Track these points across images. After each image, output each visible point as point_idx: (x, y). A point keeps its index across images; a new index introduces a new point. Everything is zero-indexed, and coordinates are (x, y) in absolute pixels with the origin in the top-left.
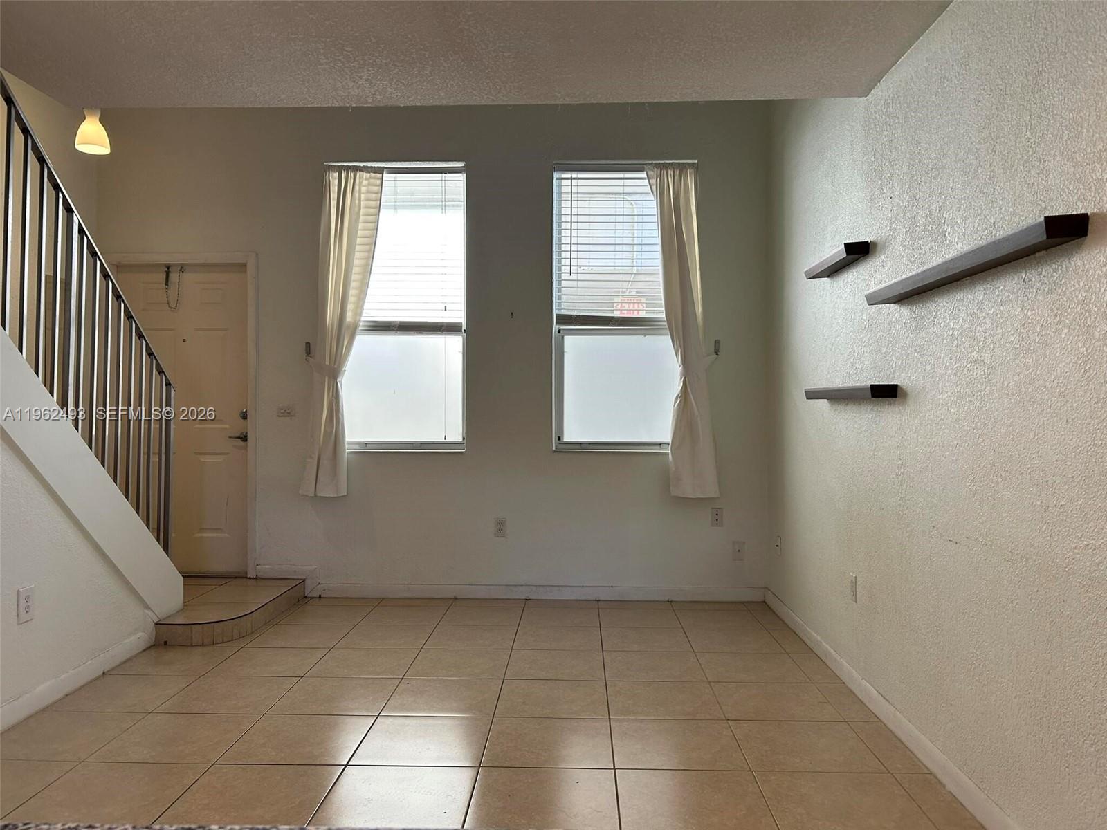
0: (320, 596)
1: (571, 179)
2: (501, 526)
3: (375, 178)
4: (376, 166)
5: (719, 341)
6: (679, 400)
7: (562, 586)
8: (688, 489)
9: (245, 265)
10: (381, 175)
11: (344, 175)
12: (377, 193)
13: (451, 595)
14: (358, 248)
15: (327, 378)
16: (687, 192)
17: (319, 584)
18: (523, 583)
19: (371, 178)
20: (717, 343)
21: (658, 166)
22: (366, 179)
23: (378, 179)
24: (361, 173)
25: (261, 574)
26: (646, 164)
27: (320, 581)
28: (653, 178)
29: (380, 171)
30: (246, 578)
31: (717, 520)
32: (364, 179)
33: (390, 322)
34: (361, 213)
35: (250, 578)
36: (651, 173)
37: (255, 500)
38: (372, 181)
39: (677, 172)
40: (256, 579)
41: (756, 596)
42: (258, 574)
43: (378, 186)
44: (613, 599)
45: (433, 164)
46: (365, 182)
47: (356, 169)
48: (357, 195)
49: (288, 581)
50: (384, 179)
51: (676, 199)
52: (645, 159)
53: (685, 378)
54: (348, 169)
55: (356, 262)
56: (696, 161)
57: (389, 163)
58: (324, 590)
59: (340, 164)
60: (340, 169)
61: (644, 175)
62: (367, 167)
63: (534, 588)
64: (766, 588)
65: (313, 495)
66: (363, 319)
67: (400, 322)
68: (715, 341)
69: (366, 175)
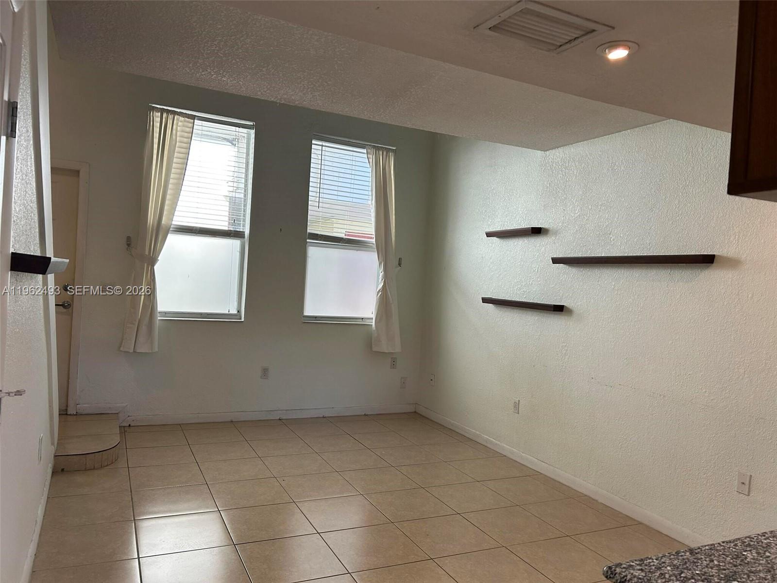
0: (130, 425)
1: (322, 146)
2: (265, 372)
3: (188, 122)
4: (190, 113)
5: (401, 258)
6: (380, 293)
7: (303, 409)
8: (385, 347)
9: (78, 172)
10: (193, 121)
11: (165, 115)
12: (189, 133)
13: (229, 419)
14: (173, 170)
15: (146, 265)
16: (390, 167)
17: (129, 416)
18: (277, 409)
19: (185, 121)
20: (400, 259)
21: (374, 147)
22: (181, 122)
23: (191, 123)
24: (178, 116)
25: (80, 412)
26: (367, 145)
27: (129, 414)
28: (371, 154)
29: (193, 117)
30: (67, 414)
31: (393, 365)
32: (180, 121)
33: (193, 227)
34: (177, 146)
35: (70, 415)
36: (369, 151)
37: (78, 355)
38: (186, 124)
39: (385, 153)
40: (76, 415)
41: (411, 409)
42: (78, 411)
43: (190, 128)
44: (333, 415)
45: (231, 120)
46: (180, 124)
47: (174, 113)
48: (174, 132)
49: (103, 415)
50: (195, 123)
51: (384, 169)
52: (367, 142)
53: (385, 280)
54: (168, 111)
55: (171, 181)
56: (395, 148)
57: (200, 113)
58: (133, 421)
59: (161, 107)
60: (162, 111)
61: (365, 151)
62: (183, 113)
63: (285, 411)
64: (416, 404)
65: (132, 351)
66: (173, 223)
67: (200, 228)
68: (399, 259)
69: (182, 119)
